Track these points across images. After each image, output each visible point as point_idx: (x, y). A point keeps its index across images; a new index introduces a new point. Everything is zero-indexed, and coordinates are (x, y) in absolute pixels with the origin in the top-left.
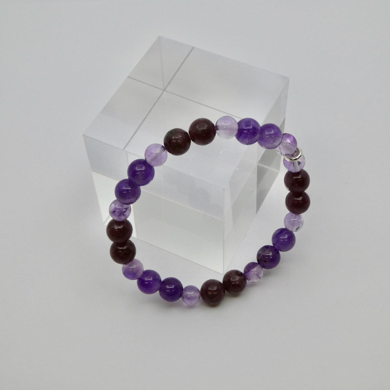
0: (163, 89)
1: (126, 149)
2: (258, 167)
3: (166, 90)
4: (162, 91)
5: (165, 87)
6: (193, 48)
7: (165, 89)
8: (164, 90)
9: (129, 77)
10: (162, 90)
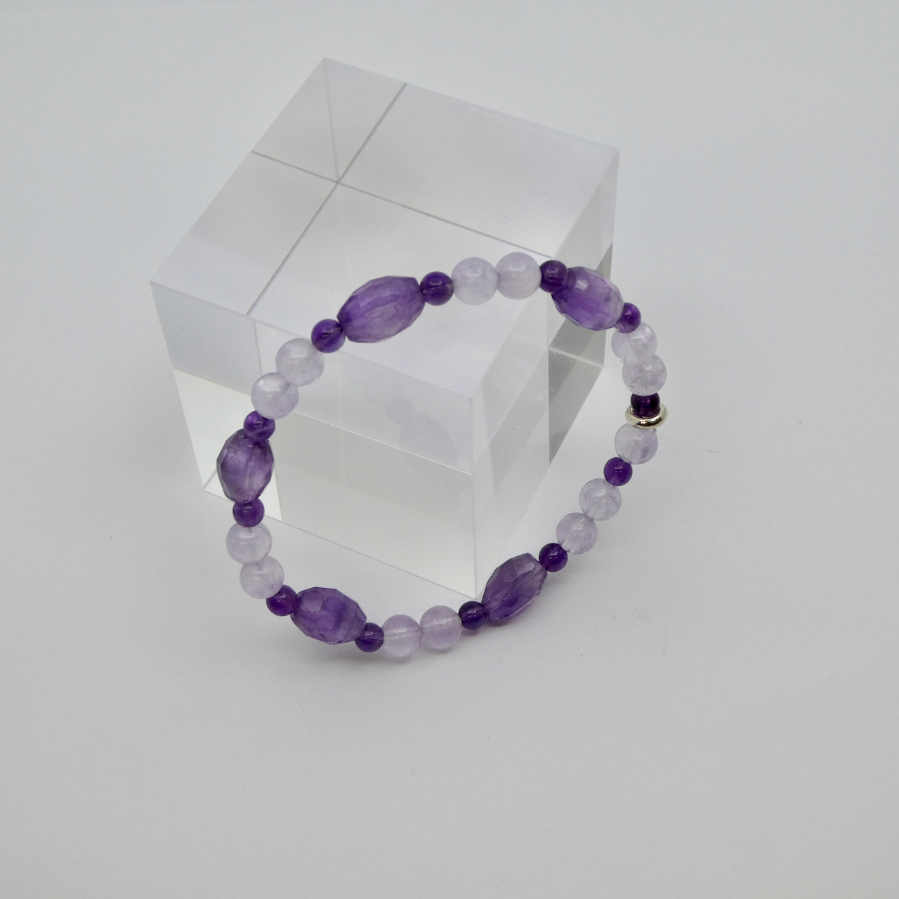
0: (336, 179)
1: (253, 315)
2: (551, 355)
3: (343, 181)
4: (334, 184)
5: (341, 175)
6: (405, 84)
7: (340, 180)
8: (337, 183)
9: (253, 152)
10: (334, 181)
